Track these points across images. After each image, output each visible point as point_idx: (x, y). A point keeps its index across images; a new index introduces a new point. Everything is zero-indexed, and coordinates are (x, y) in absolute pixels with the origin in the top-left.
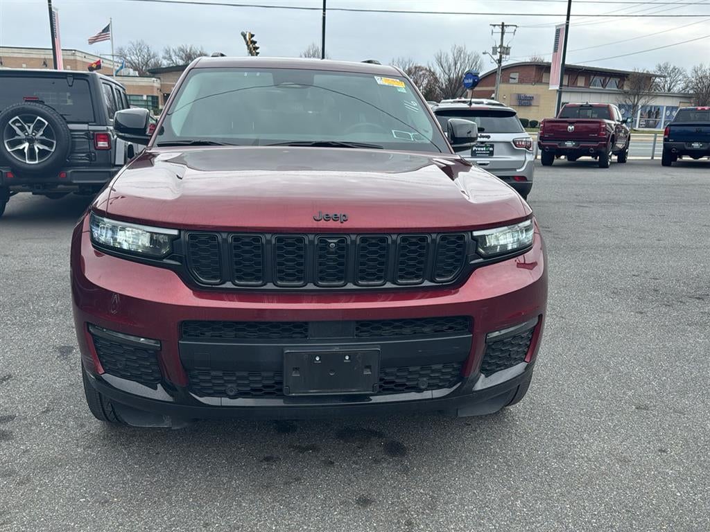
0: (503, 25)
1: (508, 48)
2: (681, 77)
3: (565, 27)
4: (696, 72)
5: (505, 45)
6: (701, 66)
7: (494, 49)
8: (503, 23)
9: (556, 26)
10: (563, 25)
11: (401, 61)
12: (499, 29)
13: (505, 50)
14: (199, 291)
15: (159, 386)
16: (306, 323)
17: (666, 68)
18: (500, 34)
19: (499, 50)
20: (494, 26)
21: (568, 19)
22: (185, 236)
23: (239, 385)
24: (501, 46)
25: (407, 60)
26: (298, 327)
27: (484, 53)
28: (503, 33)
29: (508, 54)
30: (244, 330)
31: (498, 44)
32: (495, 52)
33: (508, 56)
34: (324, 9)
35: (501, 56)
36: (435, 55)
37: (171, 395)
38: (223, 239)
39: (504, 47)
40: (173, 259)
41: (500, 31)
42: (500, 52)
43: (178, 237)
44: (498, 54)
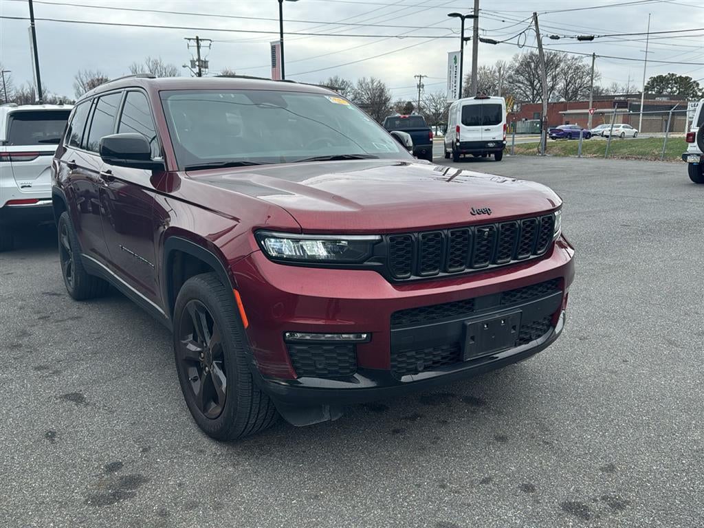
0: (197, 39)
1: (206, 62)
2: (349, 89)
3: (280, 43)
4: (361, 85)
5: (202, 58)
6: (364, 79)
7: (193, 62)
8: (197, 37)
9: (271, 43)
10: (277, 42)
11: (88, 72)
12: (194, 43)
13: (202, 64)
14: (397, 285)
15: (356, 375)
16: (473, 299)
17: (336, 81)
18: (196, 48)
19: (197, 63)
20: (189, 39)
21: (282, 36)
22: (387, 239)
23: (425, 360)
24: (199, 60)
25: (95, 72)
26: (467, 303)
27: (184, 67)
28: (199, 47)
29: (206, 67)
30: (433, 313)
31: (196, 58)
32: (193, 65)
33: (207, 70)
34: (32, 19)
35: (200, 70)
36: (130, 67)
37: (373, 380)
38: (416, 238)
39: (202, 61)
40: (374, 261)
41: (196, 44)
42: (198, 66)
43: (381, 241)
44: (197, 68)
